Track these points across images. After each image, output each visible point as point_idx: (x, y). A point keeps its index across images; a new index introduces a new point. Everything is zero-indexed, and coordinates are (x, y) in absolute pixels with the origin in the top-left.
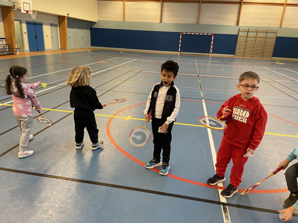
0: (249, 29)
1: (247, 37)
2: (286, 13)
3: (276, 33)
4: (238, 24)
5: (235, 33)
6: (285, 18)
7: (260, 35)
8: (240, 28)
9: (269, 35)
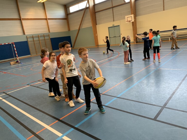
0: (33, 36)
1: (34, 41)
2: (49, 24)
3: (49, 36)
4: (24, 34)
5: (25, 40)
6: (50, 27)
7: (41, 38)
8: (27, 36)
9: (46, 38)
